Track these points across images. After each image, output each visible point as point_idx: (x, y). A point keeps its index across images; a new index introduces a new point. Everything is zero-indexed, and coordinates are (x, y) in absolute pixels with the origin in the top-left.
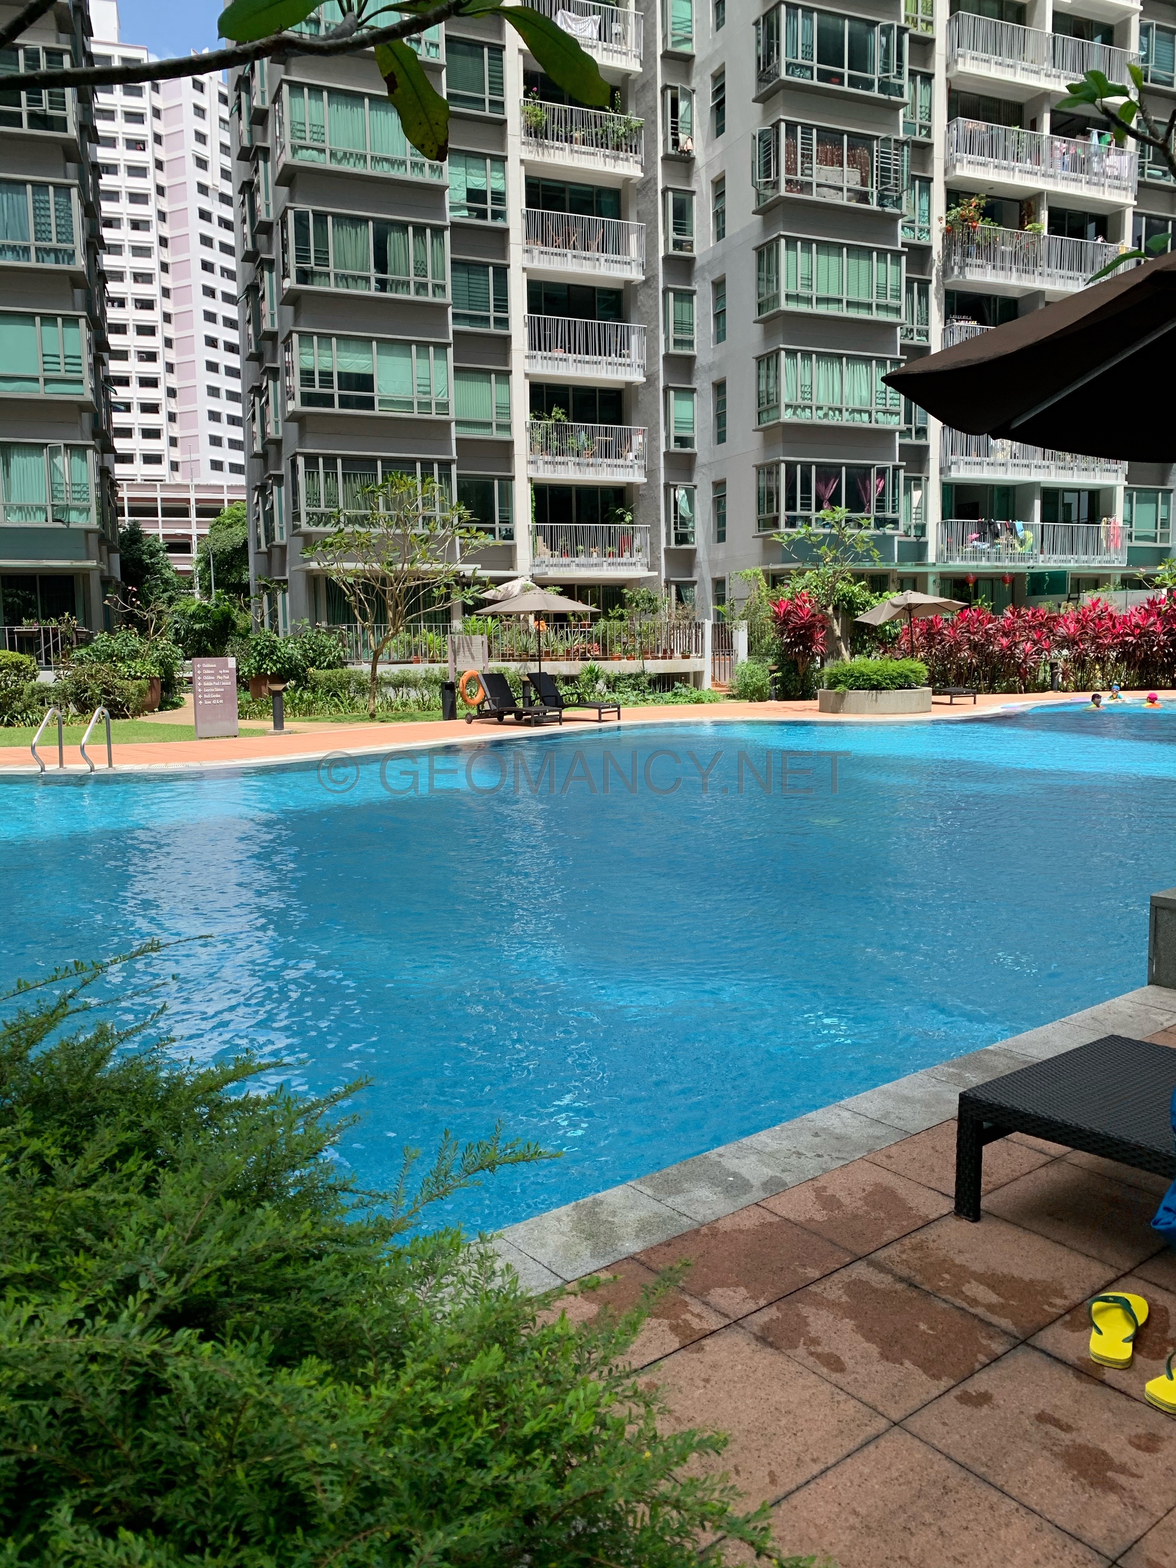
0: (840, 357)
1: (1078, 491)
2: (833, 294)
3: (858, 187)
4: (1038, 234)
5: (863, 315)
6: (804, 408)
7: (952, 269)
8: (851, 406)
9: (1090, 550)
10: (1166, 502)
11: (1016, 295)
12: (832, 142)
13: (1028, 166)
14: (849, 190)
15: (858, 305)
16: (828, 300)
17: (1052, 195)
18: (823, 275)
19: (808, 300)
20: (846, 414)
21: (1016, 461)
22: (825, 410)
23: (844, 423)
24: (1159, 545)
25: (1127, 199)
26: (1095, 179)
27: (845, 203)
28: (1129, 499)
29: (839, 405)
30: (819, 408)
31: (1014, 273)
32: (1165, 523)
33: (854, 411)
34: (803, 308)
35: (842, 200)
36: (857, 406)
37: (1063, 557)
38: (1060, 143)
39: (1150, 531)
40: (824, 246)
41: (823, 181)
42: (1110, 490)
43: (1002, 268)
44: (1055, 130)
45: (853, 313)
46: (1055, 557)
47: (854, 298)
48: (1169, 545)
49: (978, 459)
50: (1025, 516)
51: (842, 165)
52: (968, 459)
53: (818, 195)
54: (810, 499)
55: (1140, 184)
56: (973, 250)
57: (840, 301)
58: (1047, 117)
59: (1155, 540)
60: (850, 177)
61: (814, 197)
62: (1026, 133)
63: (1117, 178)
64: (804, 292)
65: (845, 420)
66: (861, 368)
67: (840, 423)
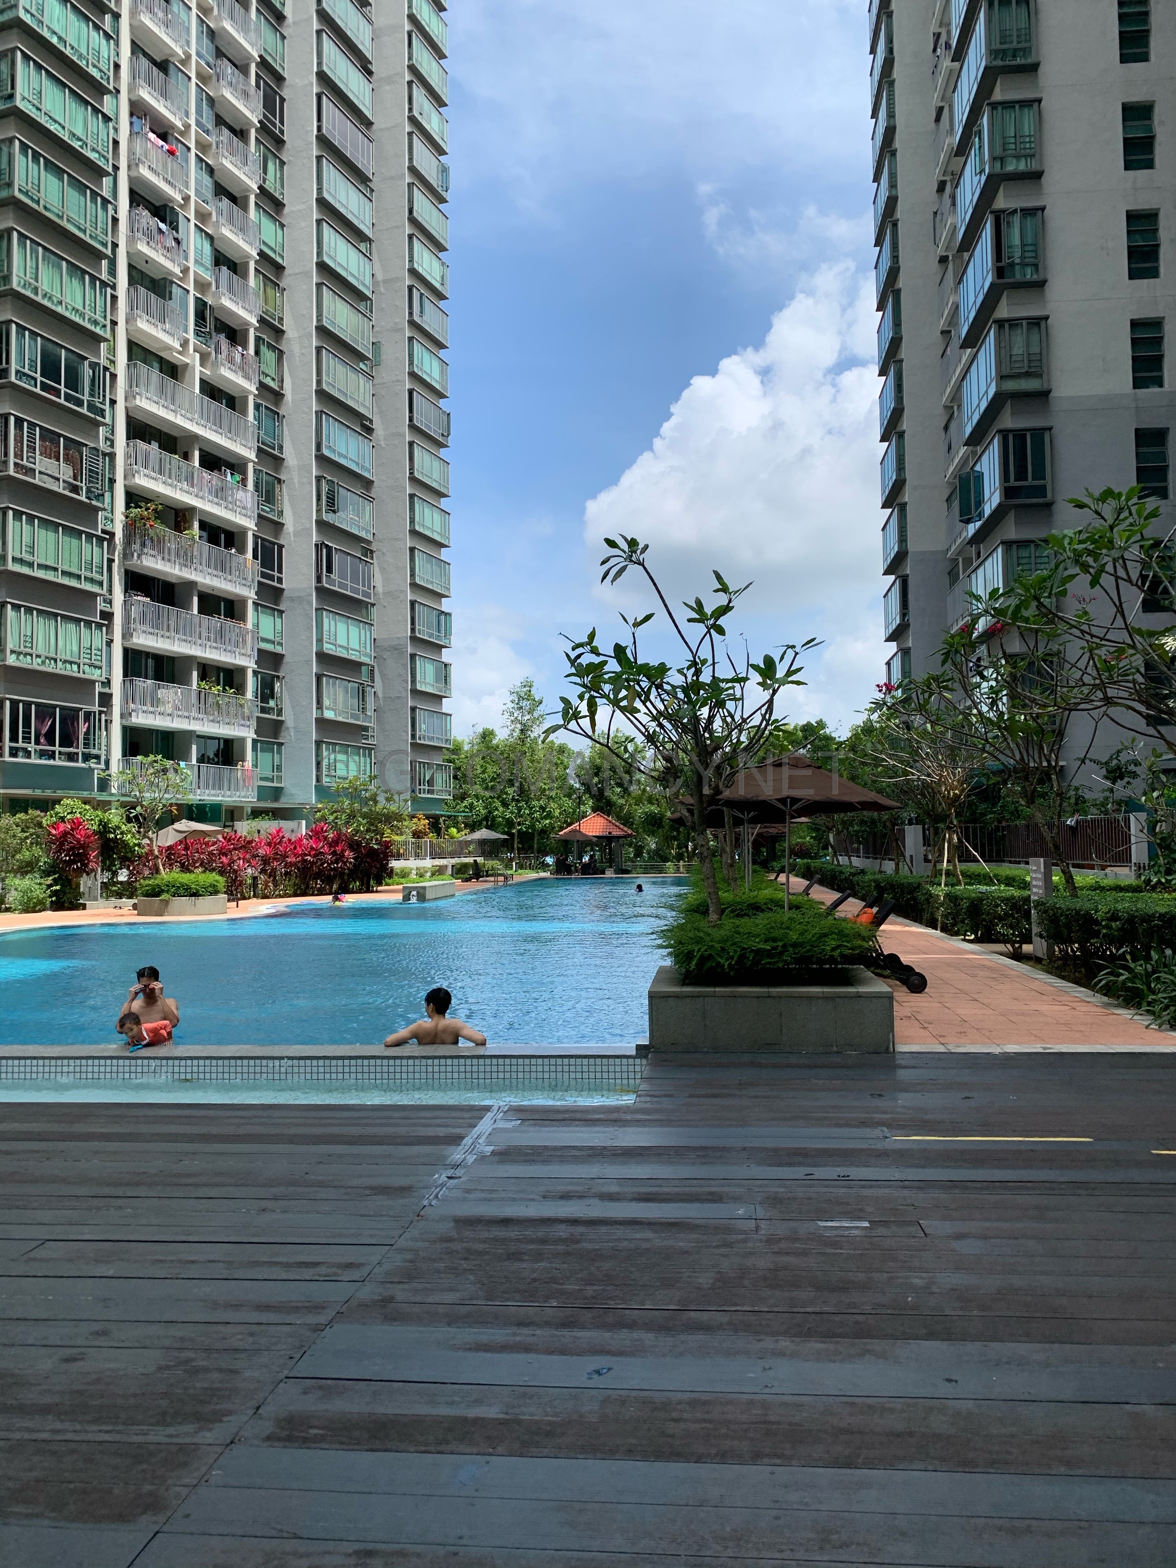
0: (56, 615)
1: (219, 739)
2: (51, 563)
3: (71, 480)
4: (193, 539)
5: (73, 583)
6: (26, 655)
7: (133, 555)
8: (64, 657)
9: (232, 788)
10: (279, 752)
11: (174, 581)
12: (51, 441)
13: (185, 486)
14: (64, 481)
15: (69, 574)
16: (46, 567)
17: (202, 511)
18: (43, 544)
19: (31, 565)
20: (60, 664)
21: (180, 713)
22: (43, 658)
23: (58, 671)
24: (275, 785)
25: (250, 524)
26: (230, 506)
27: (61, 491)
28: (254, 749)
29: (54, 656)
30: (38, 656)
31: (177, 567)
32: (279, 769)
33: (65, 662)
34: (25, 570)
35: (59, 488)
36: (68, 658)
37: (213, 792)
38: (206, 475)
39: (269, 773)
40: (44, 523)
41: (43, 470)
42: (243, 740)
43: (169, 560)
44: (203, 464)
45: (66, 581)
46: (207, 792)
47: (66, 568)
48: (282, 785)
49: (151, 709)
50: (186, 757)
51: (58, 460)
52: (145, 708)
53: (40, 480)
54: (30, 733)
55: (259, 516)
56: (148, 542)
57: (56, 569)
58: (197, 454)
59: (272, 780)
60: (65, 472)
61: (36, 481)
62: (183, 463)
63: (244, 508)
64: (27, 557)
65: (60, 669)
66: (72, 627)
67: (55, 671)
